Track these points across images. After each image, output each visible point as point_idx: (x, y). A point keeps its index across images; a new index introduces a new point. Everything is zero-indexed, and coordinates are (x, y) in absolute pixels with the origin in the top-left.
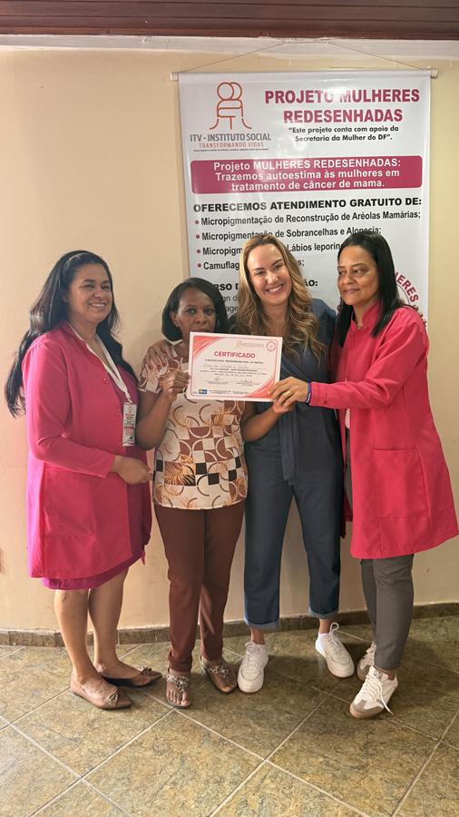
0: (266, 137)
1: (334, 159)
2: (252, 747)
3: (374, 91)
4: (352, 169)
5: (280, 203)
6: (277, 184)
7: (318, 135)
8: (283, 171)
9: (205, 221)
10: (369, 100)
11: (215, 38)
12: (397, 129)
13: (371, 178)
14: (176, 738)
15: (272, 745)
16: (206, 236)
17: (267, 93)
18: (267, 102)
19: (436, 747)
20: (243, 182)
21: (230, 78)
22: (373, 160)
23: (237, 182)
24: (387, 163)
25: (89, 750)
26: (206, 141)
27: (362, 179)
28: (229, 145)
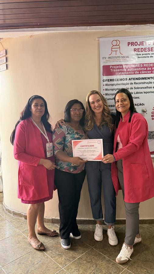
0: (128, 57)
1: (151, 64)
5: (132, 78)
6: (131, 72)
7: (145, 56)
8: (133, 68)
9: (107, 85)
11: (111, 26)
14: (93, 258)
16: (106, 90)
17: (128, 43)
18: (128, 46)
20: (120, 72)
21: (116, 39)
23: (117, 72)
25: (65, 259)
26: (108, 59)
28: (115, 60)
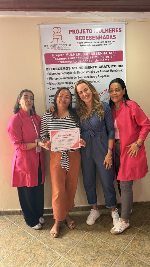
0: (70, 45)
1: (93, 52)
2: (59, 251)
3: (106, 29)
4: (99, 56)
5: (75, 67)
6: (74, 61)
7: (87, 44)
8: (76, 56)
9: (50, 74)
10: (104, 32)
11: (51, 12)
12: (114, 42)
13: (106, 58)
14: (34, 248)
15: (66, 251)
16: (50, 79)
17: (70, 30)
18: (70, 33)
19: (122, 253)
20: (62, 60)
21: (57, 26)
22: (106, 52)
23: (60, 60)
24: (111, 53)
25: (4, 252)
26: (49, 47)
27: (103, 59)
28: (57, 48)
